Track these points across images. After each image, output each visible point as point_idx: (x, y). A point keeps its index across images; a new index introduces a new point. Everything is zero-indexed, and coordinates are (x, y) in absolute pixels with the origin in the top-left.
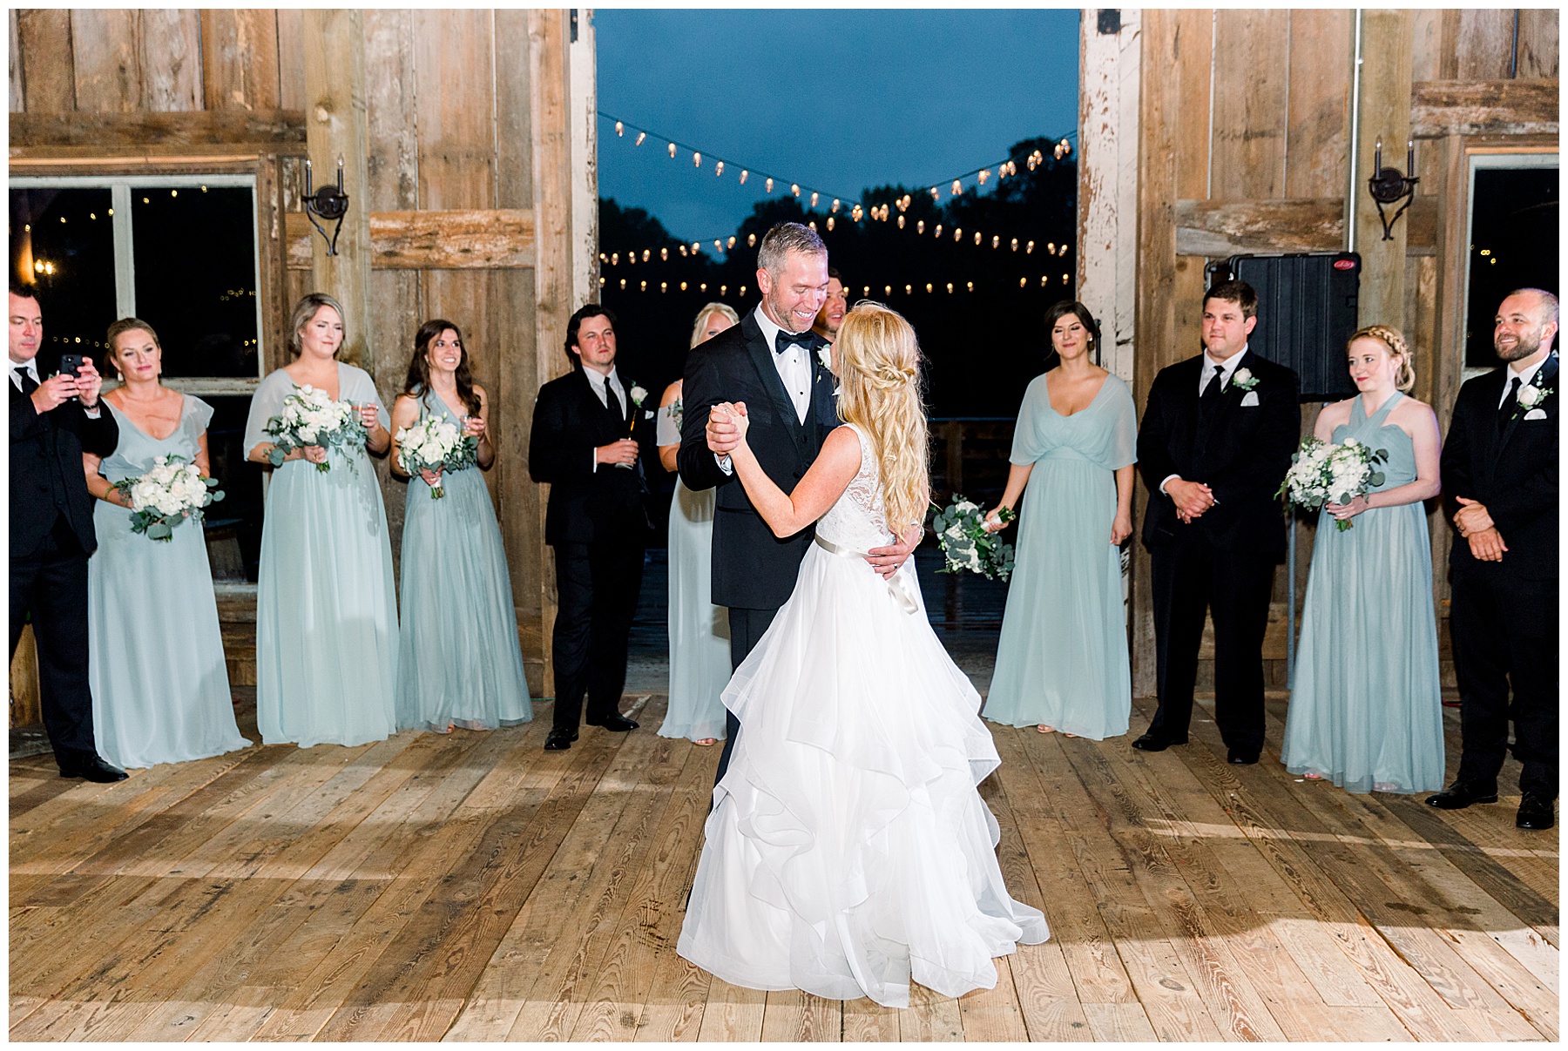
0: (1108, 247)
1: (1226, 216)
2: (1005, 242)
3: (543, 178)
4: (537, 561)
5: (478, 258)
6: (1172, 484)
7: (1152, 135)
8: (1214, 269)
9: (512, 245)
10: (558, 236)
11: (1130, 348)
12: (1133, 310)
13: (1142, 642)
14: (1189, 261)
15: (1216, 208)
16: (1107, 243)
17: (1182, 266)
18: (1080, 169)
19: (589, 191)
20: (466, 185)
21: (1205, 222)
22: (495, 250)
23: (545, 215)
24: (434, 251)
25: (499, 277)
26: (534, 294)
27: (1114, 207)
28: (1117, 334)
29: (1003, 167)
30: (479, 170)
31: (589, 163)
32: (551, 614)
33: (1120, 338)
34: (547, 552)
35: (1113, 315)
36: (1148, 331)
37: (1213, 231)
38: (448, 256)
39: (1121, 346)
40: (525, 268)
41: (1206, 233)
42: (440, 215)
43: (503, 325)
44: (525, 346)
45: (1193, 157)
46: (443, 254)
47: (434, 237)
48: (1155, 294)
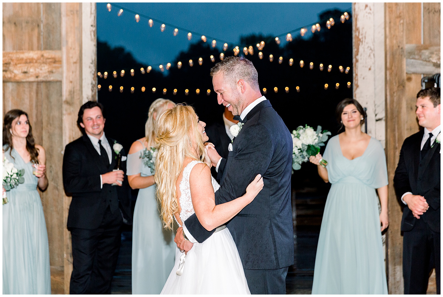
0: (370, 69)
1: (432, 53)
2: (316, 66)
3: (67, 33)
4: (61, 240)
5: (31, 76)
6: (407, 197)
7: (392, 11)
8: (426, 81)
9: (50, 69)
10: (75, 65)
11: (383, 123)
12: (384, 103)
13: (393, 282)
14: (413, 77)
15: (426, 48)
16: (369, 67)
17: (409, 79)
18: (354, 28)
19: (92, 40)
20: (26, 38)
21: (421, 56)
22: (41, 72)
23: (68, 53)
24: (8, 73)
25: (43, 86)
26: (61, 95)
27: (372, 47)
28: (376, 115)
29: (314, 27)
30: (33, 30)
31: (92, 26)
32: (69, 270)
33: (378, 117)
34: (67, 234)
35: (373, 106)
36: (392, 113)
37: (426, 61)
38: (15, 75)
39: (378, 122)
40: (57, 81)
41: (421, 62)
42: (12, 53)
43: (45, 112)
44: (57, 123)
45: (414, 22)
46: (13, 74)
47: (8, 65)
48: (395, 94)
